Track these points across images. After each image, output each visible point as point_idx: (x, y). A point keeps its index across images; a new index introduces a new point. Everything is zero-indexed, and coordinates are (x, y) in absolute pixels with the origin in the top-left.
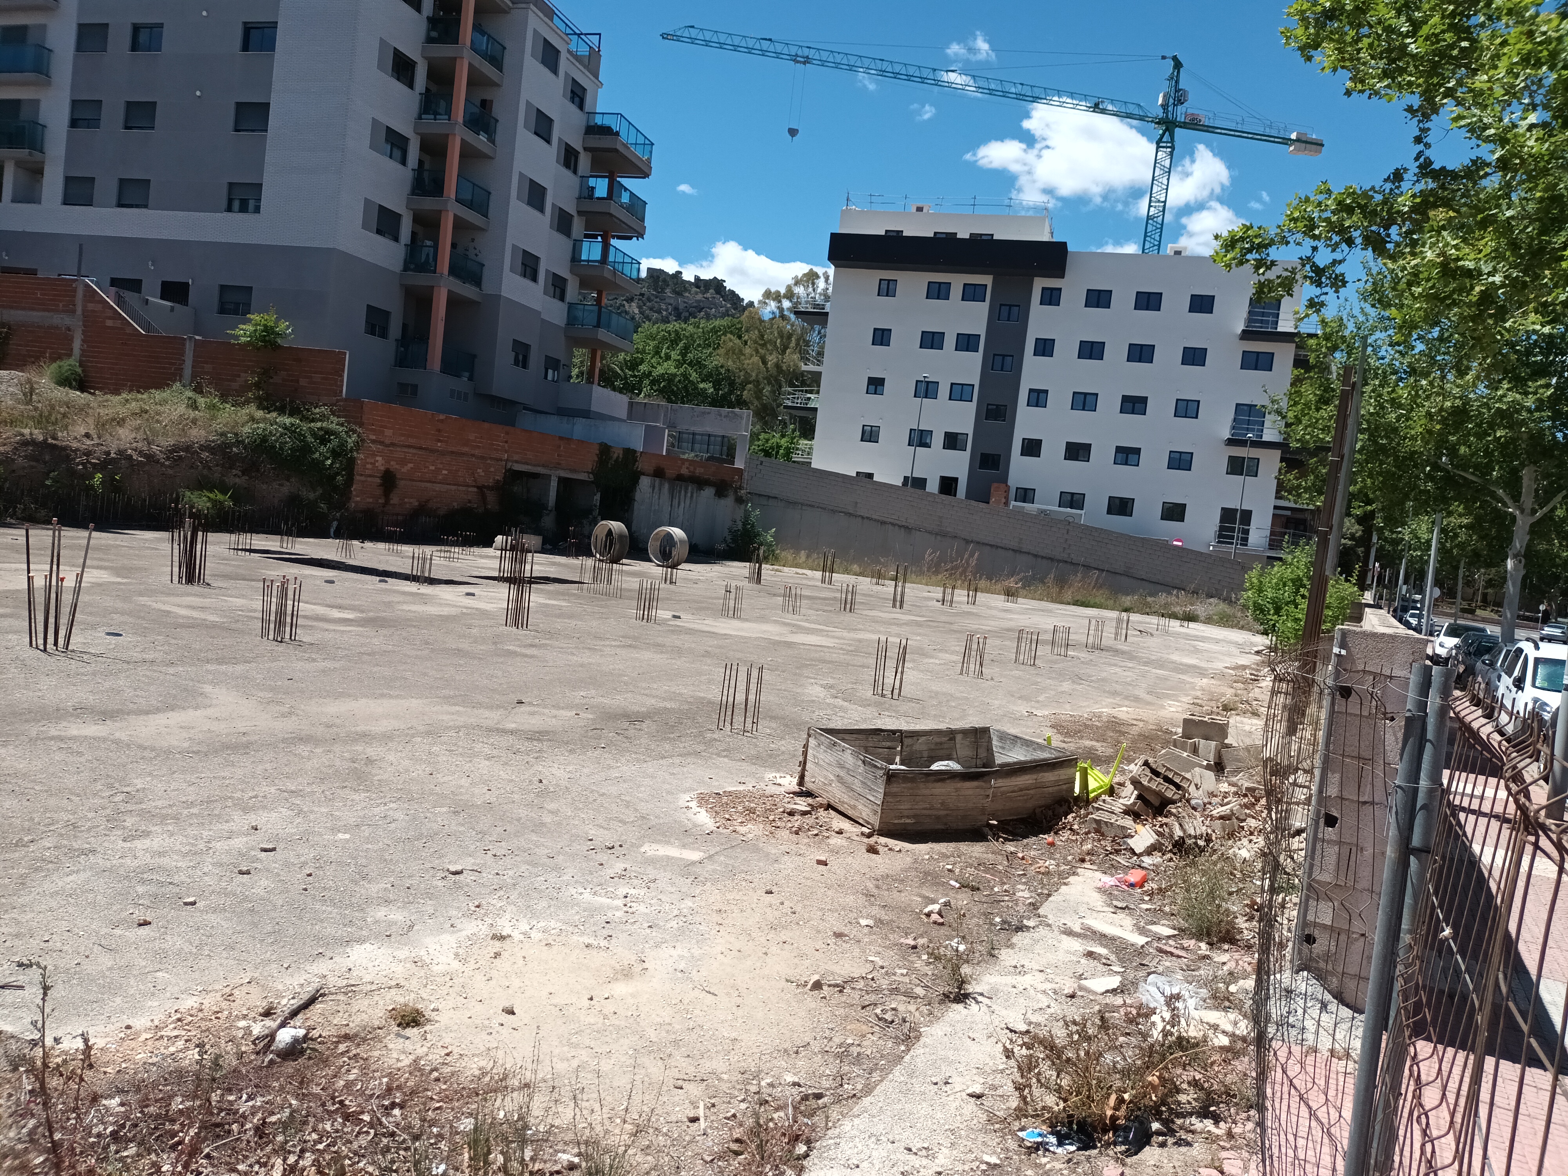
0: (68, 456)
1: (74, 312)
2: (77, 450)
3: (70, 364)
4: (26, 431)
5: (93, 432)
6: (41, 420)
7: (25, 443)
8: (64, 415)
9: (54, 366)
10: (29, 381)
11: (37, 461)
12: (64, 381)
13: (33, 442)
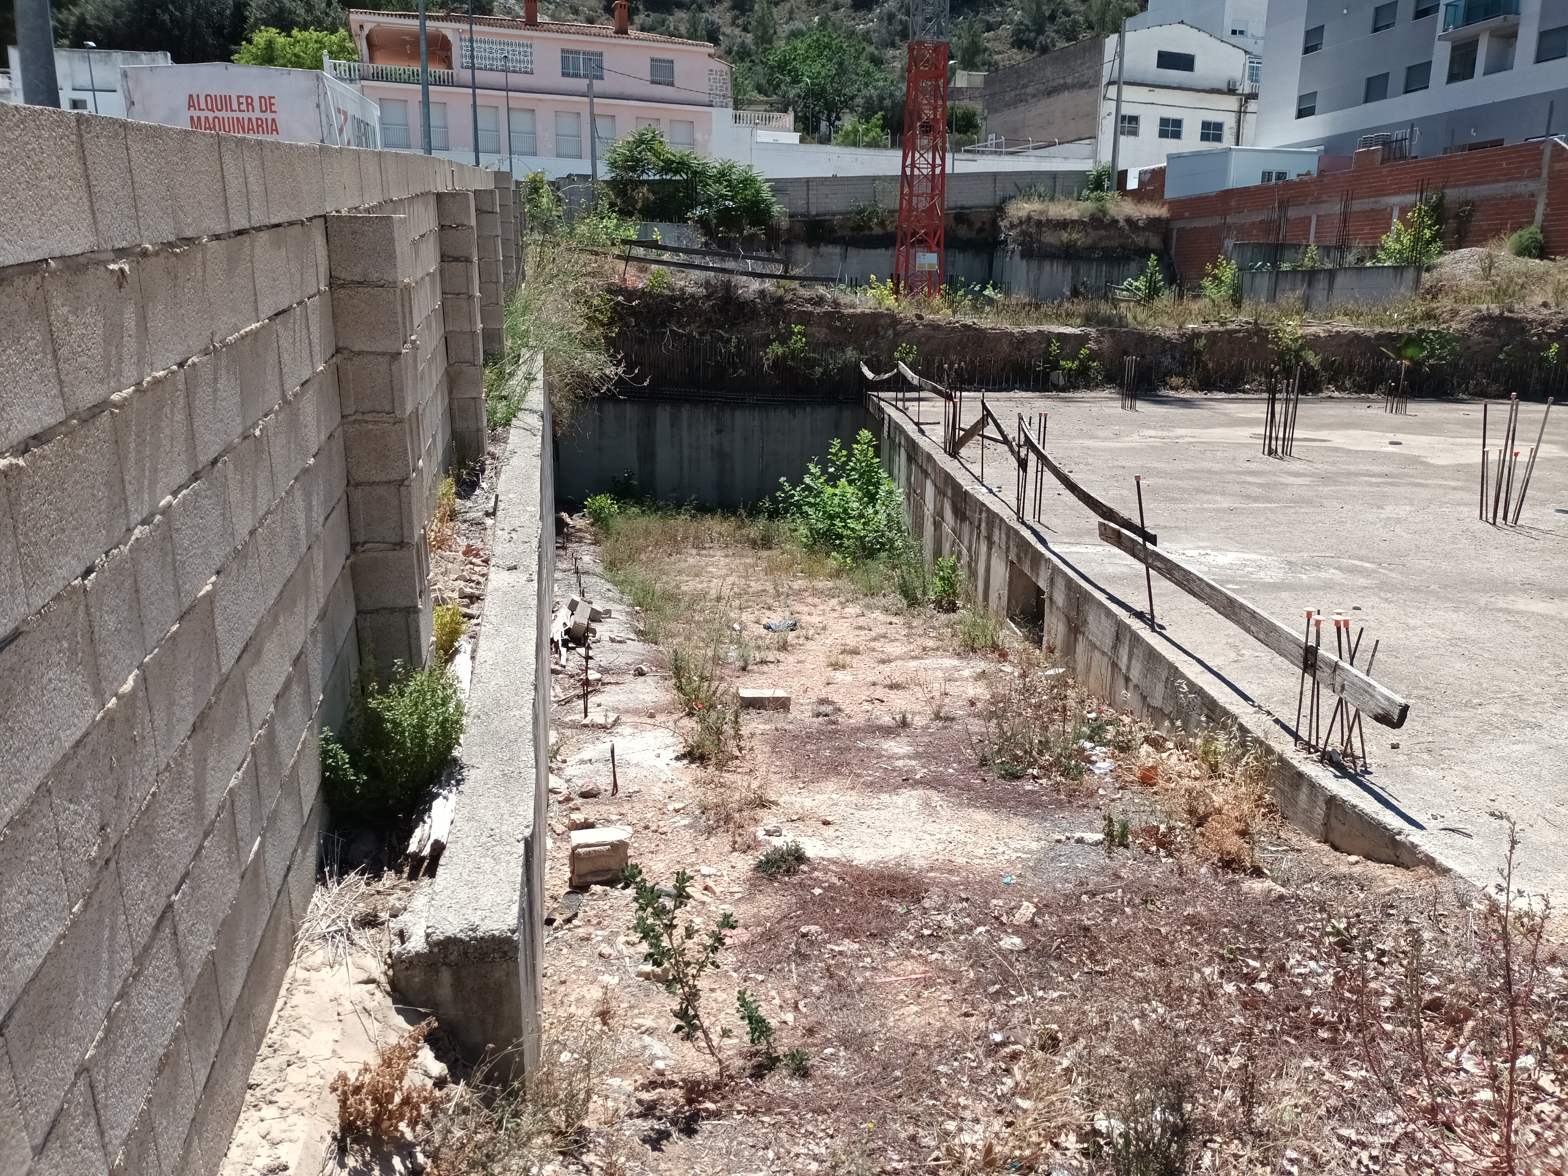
0: (1523, 328)
1: (1539, 176)
2: (1534, 320)
3: (1532, 232)
4: (1483, 307)
5: (1552, 302)
6: (1499, 294)
7: (1482, 319)
8: (1523, 287)
9: (1515, 236)
10: (1489, 256)
11: (1492, 335)
12: (1523, 251)
13: (1490, 317)
